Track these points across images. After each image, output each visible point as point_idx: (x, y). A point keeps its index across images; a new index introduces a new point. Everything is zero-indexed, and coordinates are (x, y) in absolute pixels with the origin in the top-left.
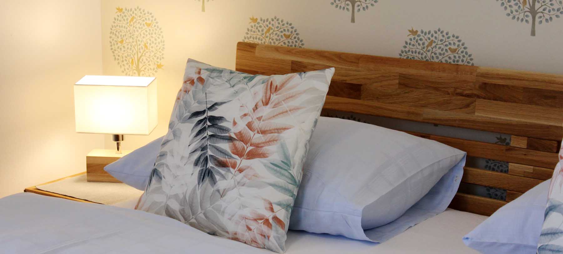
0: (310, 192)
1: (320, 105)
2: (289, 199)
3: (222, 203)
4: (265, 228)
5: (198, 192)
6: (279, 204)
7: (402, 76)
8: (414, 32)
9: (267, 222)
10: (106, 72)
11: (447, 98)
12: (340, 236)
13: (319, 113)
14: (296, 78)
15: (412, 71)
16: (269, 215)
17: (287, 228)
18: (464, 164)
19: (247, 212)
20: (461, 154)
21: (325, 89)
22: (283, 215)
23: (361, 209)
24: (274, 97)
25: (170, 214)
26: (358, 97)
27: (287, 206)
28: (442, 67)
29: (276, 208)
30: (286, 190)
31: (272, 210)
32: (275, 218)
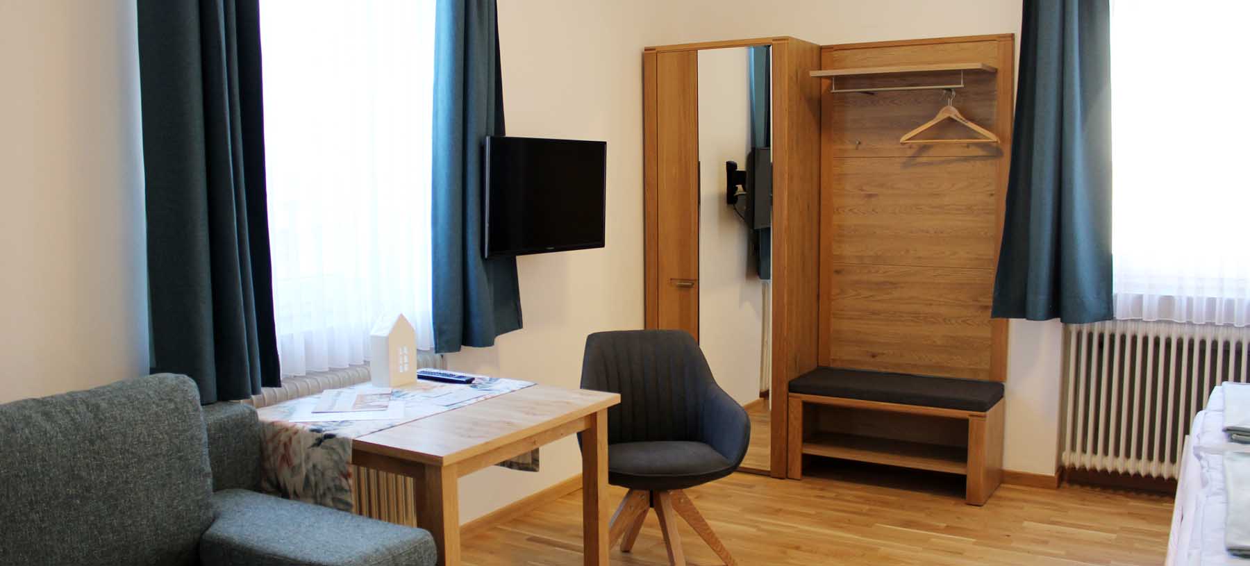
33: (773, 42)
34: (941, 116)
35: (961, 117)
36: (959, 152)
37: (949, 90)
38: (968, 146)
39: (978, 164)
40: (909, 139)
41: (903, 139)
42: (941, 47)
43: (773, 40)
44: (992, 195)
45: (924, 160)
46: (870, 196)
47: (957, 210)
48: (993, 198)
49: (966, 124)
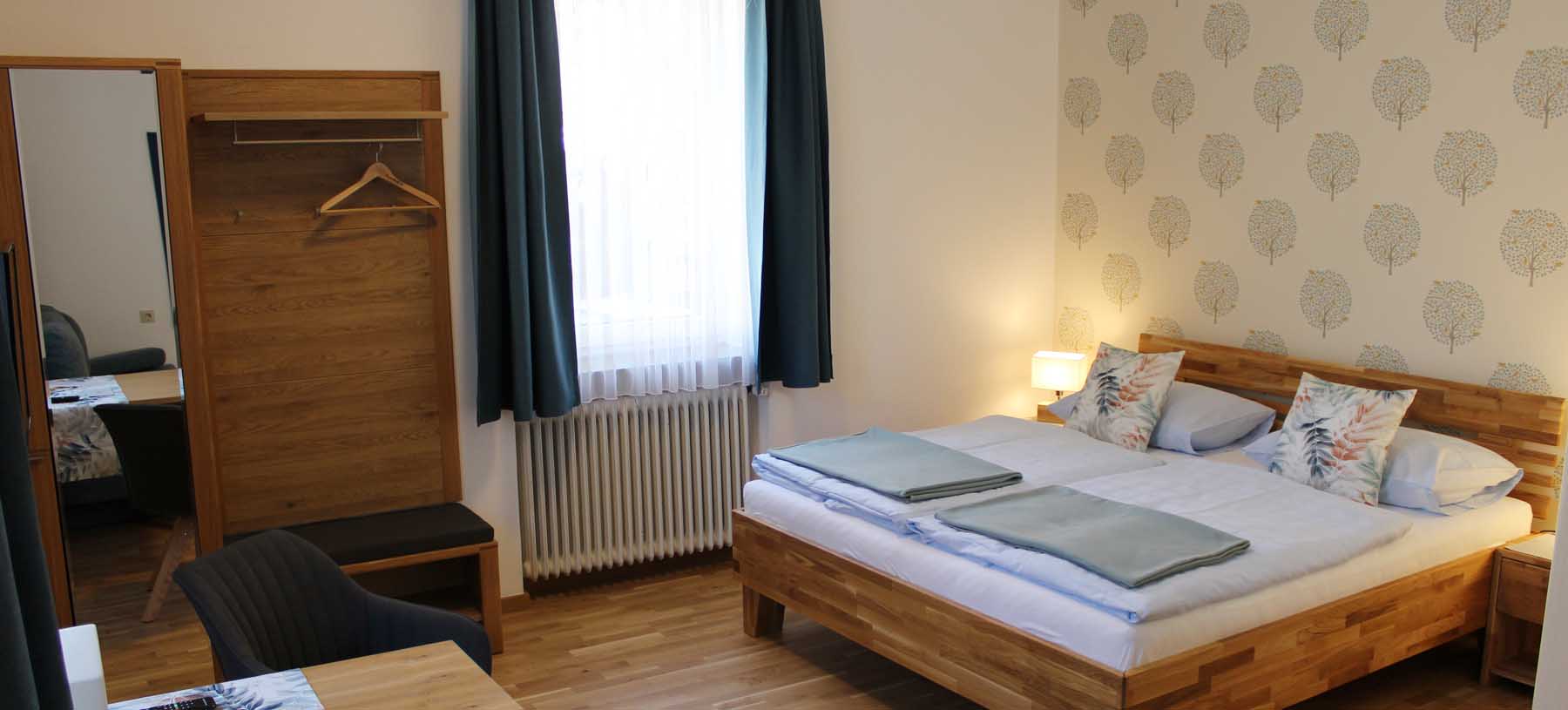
0: (1164, 424)
1: (1175, 373)
2: (1150, 426)
3: (1111, 426)
4: (1134, 442)
5: (1098, 419)
6: (1144, 428)
7: (1242, 360)
8: (1253, 332)
9: (1135, 438)
10: (1055, 349)
11: (1268, 375)
12: (1181, 452)
13: (1173, 378)
14: (1161, 356)
15: (1246, 357)
16: (1137, 434)
17: (1147, 443)
18: (1274, 418)
19: (1123, 432)
20: (1272, 411)
21: (1178, 363)
22: (1145, 434)
23: (1190, 433)
24: (1147, 366)
25: (1080, 430)
26: (1213, 372)
27: (1148, 430)
28: (1266, 355)
29: (1141, 430)
30: (1149, 421)
31: (1139, 431)
32: (1140, 436)
33: (157, 67)
34: (369, 176)
35: (394, 177)
36: (378, 222)
37: (378, 143)
38: (392, 214)
39: (407, 236)
40: (331, 209)
41: (326, 208)
42: (350, 82)
43: (157, 64)
44: (426, 274)
45: (335, 233)
46: (263, 288)
47: (385, 296)
48: (429, 277)
49: (399, 185)
